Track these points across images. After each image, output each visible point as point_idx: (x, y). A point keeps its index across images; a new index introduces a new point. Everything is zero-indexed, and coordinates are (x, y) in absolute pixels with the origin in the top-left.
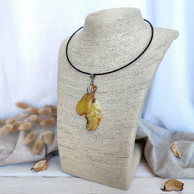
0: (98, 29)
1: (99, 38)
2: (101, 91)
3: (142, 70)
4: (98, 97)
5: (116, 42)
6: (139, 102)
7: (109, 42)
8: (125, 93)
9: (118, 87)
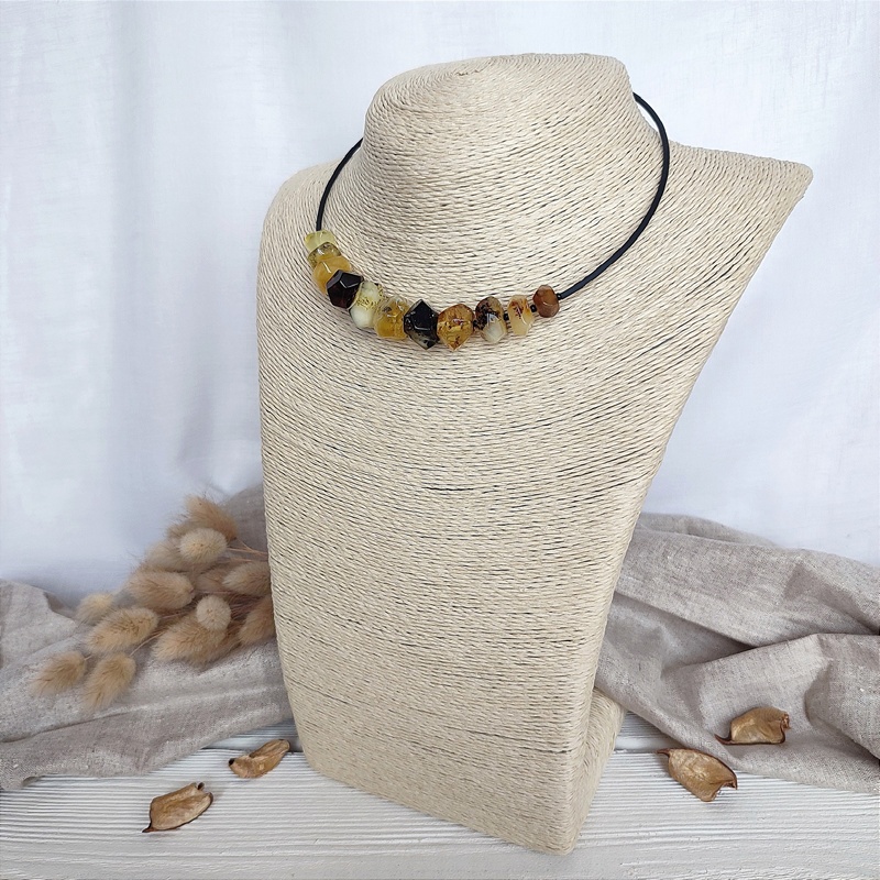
0: (425, 195)
1: (432, 235)
2: (449, 482)
3: (626, 398)
4: (436, 506)
5: (507, 254)
6: (609, 539)
7: (477, 253)
8: (549, 499)
9: (521, 468)
